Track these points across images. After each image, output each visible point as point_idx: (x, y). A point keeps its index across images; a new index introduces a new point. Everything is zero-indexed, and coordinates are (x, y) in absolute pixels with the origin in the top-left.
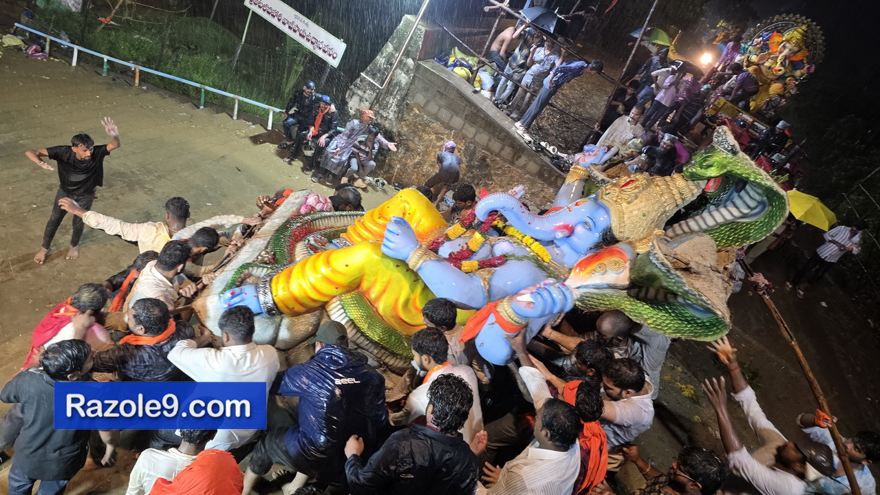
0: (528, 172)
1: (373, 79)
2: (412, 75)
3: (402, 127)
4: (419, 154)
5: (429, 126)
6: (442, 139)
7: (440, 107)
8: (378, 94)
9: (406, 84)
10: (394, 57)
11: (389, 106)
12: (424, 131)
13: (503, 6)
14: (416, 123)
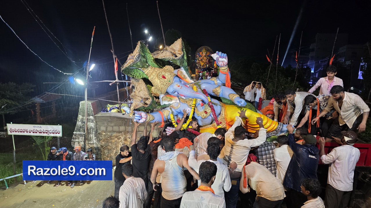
1: (80, 132)
2: (95, 121)
3: (102, 143)
4: (114, 149)
5: (112, 136)
6: (120, 138)
7: (112, 127)
8: (85, 136)
9: (94, 126)
10: (84, 119)
11: (92, 138)
12: (111, 139)
13: (116, 81)
14: (106, 138)
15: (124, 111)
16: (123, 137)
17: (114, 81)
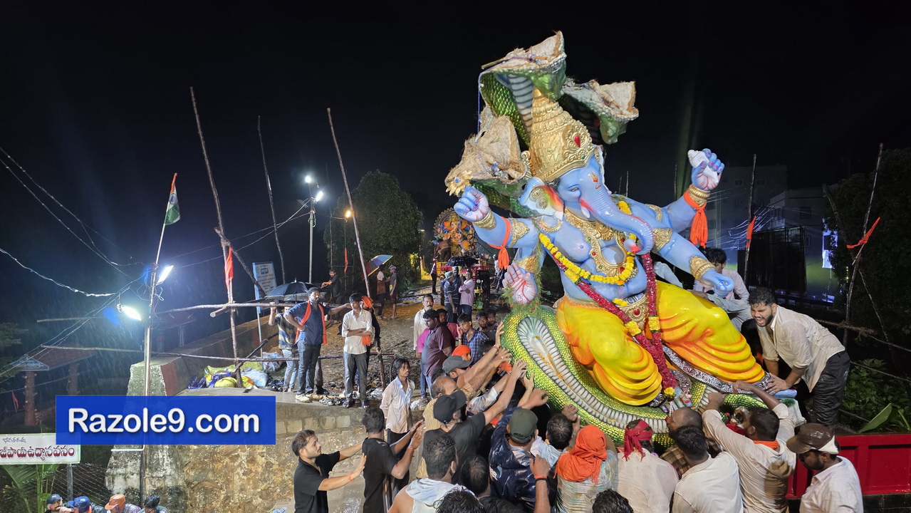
0: (342, 429)
1: (129, 447)
3: (187, 474)
4: (222, 489)
5: (216, 453)
8: (141, 459)
11: (161, 462)
12: (213, 461)
13: (229, 305)
14: (200, 459)
15: (250, 381)
16: (245, 453)
17: (224, 306)
